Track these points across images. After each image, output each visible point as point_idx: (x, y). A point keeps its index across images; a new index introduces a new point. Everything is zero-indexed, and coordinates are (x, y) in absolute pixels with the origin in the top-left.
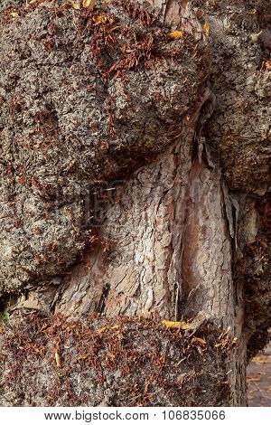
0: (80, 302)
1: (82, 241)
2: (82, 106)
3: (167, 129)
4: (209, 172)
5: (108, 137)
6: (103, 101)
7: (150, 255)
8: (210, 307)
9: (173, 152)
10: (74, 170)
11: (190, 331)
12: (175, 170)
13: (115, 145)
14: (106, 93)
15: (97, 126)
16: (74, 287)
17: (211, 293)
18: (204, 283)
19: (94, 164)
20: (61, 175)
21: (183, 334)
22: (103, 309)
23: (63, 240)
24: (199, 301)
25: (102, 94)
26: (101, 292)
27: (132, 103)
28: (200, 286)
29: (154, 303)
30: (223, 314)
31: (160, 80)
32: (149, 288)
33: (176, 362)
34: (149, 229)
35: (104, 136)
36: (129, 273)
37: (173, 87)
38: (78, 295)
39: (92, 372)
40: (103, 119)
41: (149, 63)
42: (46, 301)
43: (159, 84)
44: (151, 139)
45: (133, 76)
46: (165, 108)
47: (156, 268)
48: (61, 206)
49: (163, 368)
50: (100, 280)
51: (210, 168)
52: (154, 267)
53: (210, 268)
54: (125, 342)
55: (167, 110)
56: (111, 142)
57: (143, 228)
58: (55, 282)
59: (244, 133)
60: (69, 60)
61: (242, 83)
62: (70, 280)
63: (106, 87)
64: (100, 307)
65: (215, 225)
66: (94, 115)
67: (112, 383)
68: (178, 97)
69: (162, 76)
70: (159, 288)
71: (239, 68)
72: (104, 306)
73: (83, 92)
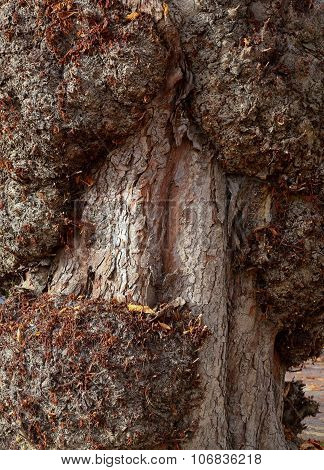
0: (67, 284)
1: (57, 223)
2: (34, 92)
3: (129, 111)
4: (196, 154)
5: (60, 121)
6: (55, 86)
7: (125, 239)
8: (190, 294)
9: (145, 134)
10: (38, 153)
11: (152, 316)
12: (149, 153)
13: (69, 129)
14: (61, 78)
15: (49, 111)
16: (62, 269)
17: (191, 279)
18: (184, 269)
19: (53, 147)
20: (29, 158)
21: (144, 317)
22: (91, 292)
23: (40, 222)
24: (177, 287)
25: (55, 79)
26: (86, 275)
27: (81, 86)
28: (179, 271)
29: (127, 286)
30: (206, 301)
31: (112, 62)
32: (123, 272)
33: (126, 344)
34: (124, 212)
35: (56, 120)
36: (107, 256)
37: (125, 69)
38: (65, 277)
39: (42, 348)
40: (54, 104)
41: (104, 46)
42: (40, 282)
43: (112, 67)
44: (110, 122)
45: (86, 60)
46: (120, 90)
47: (130, 252)
48: (37, 189)
49: (110, 350)
50: (85, 263)
51: (197, 151)
52: (128, 252)
53: (193, 253)
54: (80, 322)
55: (124, 93)
56: (64, 126)
57: (118, 211)
58: (44, 263)
59: (222, 113)
60: (29, 48)
61: (215, 61)
62: (58, 262)
63: (61, 72)
64: (86, 290)
65: (201, 209)
66: (45, 100)
67: (57, 360)
68: (131, 79)
69: (113, 58)
70: (133, 272)
71: (212, 46)
72: (91, 289)
73: (36, 78)
